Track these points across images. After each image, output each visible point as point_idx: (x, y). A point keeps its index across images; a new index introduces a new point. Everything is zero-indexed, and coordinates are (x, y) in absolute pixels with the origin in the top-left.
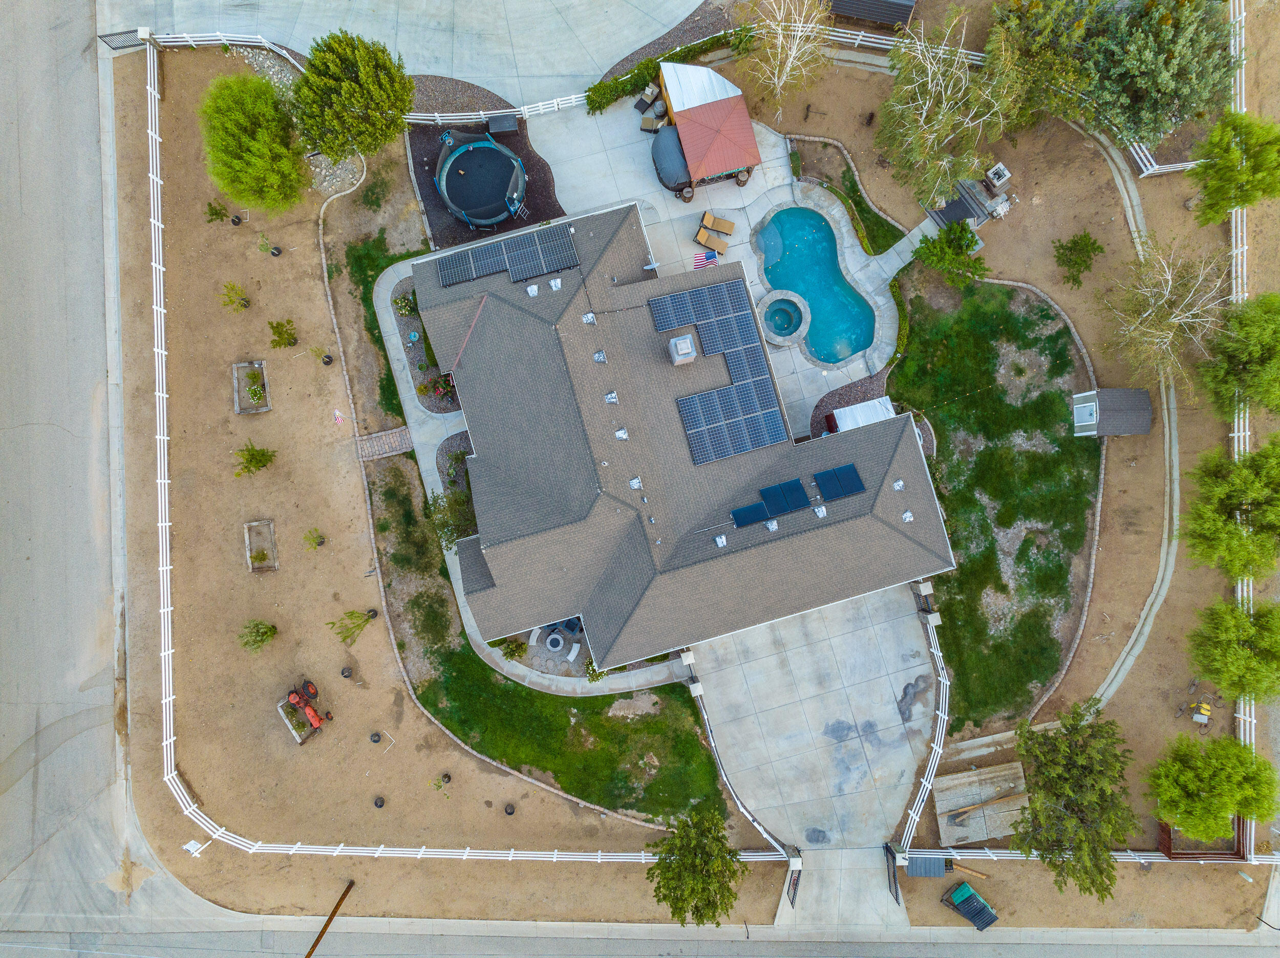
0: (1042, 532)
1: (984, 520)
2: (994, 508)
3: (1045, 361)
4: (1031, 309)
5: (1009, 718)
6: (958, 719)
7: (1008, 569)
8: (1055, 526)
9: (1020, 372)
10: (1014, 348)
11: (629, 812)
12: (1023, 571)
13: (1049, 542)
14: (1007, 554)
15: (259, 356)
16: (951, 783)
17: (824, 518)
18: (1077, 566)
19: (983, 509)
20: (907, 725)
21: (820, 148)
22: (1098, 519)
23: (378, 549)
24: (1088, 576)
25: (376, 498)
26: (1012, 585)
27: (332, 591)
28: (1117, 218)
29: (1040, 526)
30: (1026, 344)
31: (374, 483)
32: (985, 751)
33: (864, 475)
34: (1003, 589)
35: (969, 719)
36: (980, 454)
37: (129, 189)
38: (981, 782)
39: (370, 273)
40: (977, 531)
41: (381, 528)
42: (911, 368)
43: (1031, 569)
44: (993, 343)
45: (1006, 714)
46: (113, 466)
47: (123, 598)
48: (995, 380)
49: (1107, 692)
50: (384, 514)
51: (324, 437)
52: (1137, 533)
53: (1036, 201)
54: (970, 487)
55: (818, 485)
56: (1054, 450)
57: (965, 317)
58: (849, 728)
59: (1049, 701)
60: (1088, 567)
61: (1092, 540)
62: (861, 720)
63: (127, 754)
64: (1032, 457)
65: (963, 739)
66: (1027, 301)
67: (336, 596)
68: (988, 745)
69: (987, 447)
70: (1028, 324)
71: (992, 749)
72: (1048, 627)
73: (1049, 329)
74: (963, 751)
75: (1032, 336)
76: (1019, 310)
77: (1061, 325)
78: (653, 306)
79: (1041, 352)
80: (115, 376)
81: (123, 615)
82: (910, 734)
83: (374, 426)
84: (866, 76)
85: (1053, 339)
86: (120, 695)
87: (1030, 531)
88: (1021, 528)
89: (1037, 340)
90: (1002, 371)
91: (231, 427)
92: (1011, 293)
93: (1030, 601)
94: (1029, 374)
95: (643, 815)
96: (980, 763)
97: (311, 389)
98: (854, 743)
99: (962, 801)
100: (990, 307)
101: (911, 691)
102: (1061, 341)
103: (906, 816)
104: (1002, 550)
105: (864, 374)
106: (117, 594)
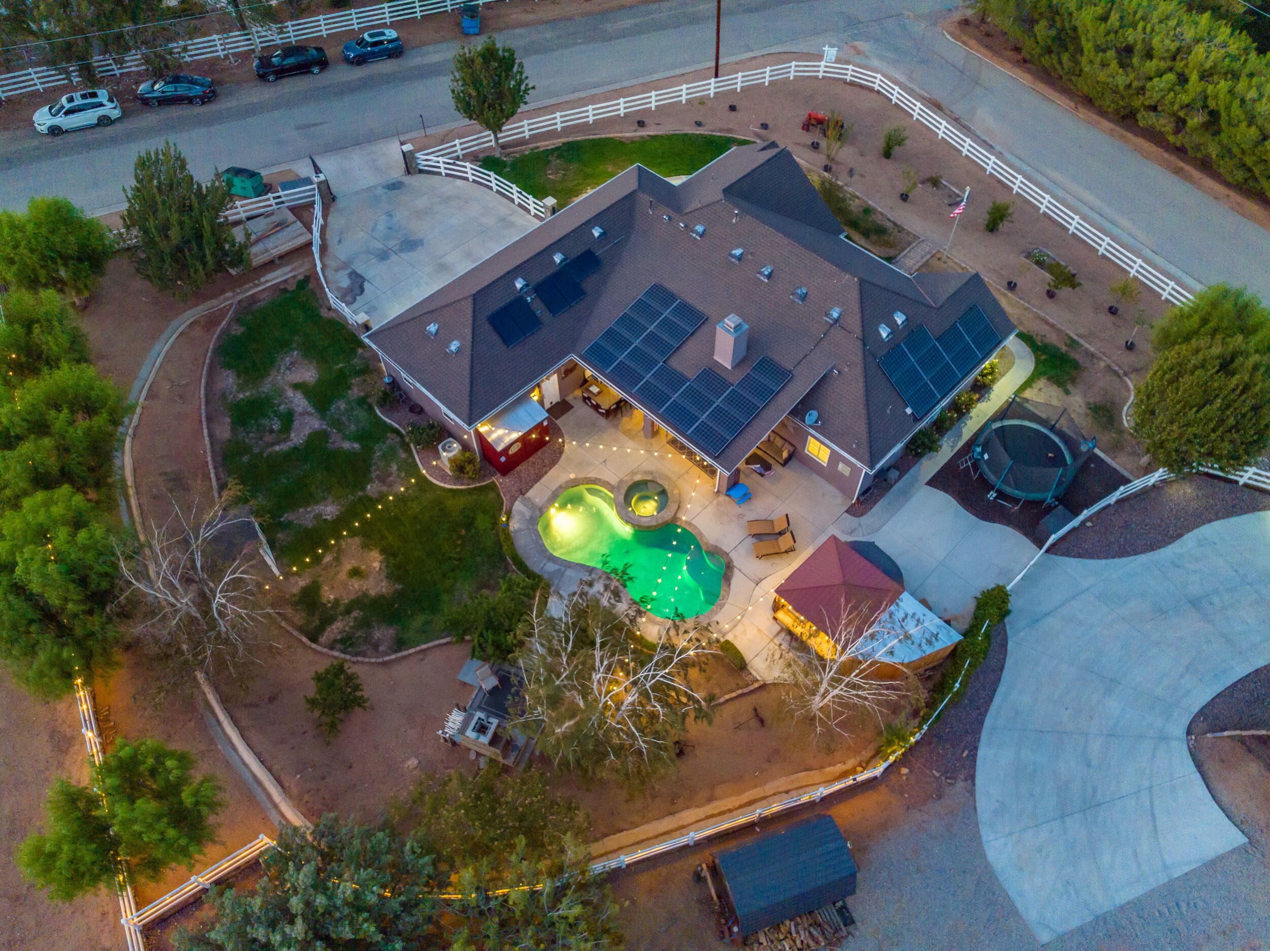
0: (273, 444)
1: (339, 430)
2: (333, 443)
4: (367, 640)
5: (255, 302)
6: (303, 288)
7: (299, 402)
8: (261, 453)
9: (356, 573)
10: (372, 593)
11: (553, 147)
12: (282, 407)
13: (261, 439)
16: (294, 241)
17: (516, 278)
18: (224, 431)
20: (350, 270)
21: (717, 691)
22: (213, 476)
23: (858, 198)
24: (209, 428)
25: (889, 224)
26: (290, 393)
29: (277, 448)
30: (359, 603)
31: (899, 232)
32: (270, 276)
33: (494, 337)
34: (296, 387)
35: (293, 291)
38: (267, 251)
39: (1043, 357)
40: (344, 419)
41: (868, 211)
42: (482, 522)
43: (275, 412)
44: (398, 587)
45: (258, 304)
48: (383, 551)
49: (162, 348)
50: (875, 219)
52: (165, 474)
54: (368, 451)
55: (534, 313)
56: (286, 517)
58: (401, 250)
59: (219, 324)
60: (211, 435)
61: (213, 458)
62: (394, 258)
64: (310, 499)
65: (294, 277)
66: (376, 646)
68: (267, 281)
69: (363, 489)
70: (365, 624)
71: (263, 280)
72: (239, 376)
73: (336, 629)
74: (290, 272)
75: (355, 614)
76: (383, 633)
77: (322, 639)
78: (783, 376)
79: (337, 602)
82: (345, 265)
83: (934, 262)
84: (718, 791)
85: (327, 621)
87: (287, 439)
88: (298, 437)
89: (348, 611)
90: (376, 565)
92: (400, 644)
93: (266, 387)
94: (343, 575)
95: (541, 149)
96: (270, 265)
98: (393, 243)
99: (279, 235)
100: (419, 621)
101: (358, 292)
102: (316, 622)
104: (309, 414)
105: (530, 494)
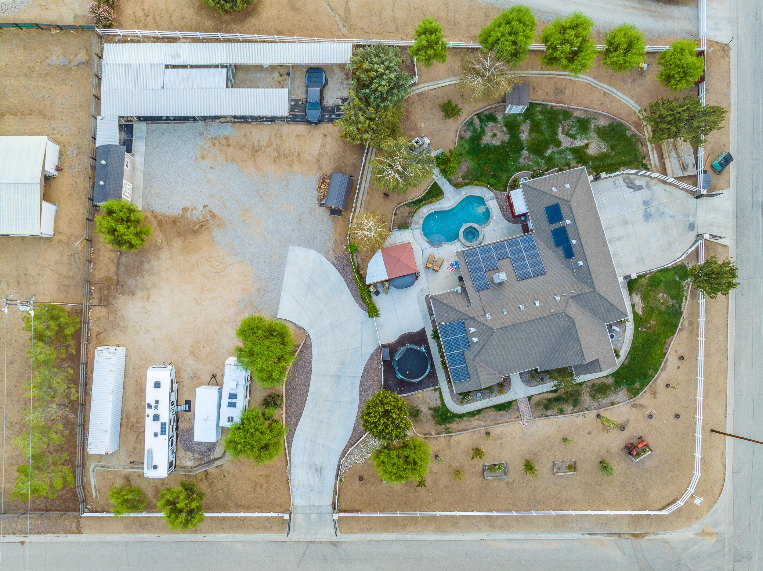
0: (563, 128)
1: (558, 152)
2: (553, 148)
3: (490, 124)
4: (468, 129)
5: (642, 145)
6: (642, 166)
7: (579, 143)
8: (561, 123)
9: (495, 135)
10: (484, 137)
11: (683, 306)
12: (579, 137)
13: (568, 125)
14: (572, 142)
15: (481, 466)
16: (670, 170)
17: (571, 221)
18: (577, 114)
19: (553, 152)
20: (644, 187)
21: (397, 217)
22: (558, 105)
23: (571, 413)
24: (582, 110)
25: (548, 414)
26: (585, 141)
27: (587, 435)
28: (433, 92)
29: (560, 129)
30: (483, 132)
31: (542, 415)
32: (656, 155)
33: (550, 204)
34: (587, 145)
35: (642, 161)
36: (529, 153)
37: (400, 528)
38: (670, 157)
39: (449, 415)
40: (563, 155)
41: (561, 412)
42: (492, 181)
43: (579, 133)
44: (482, 146)
45: (640, 146)
46: (524, 538)
47: (583, 534)
48: (498, 146)
49: (631, 104)
50: (555, 411)
51: (520, 437)
52: (565, 89)
53: (423, 126)
54: (544, 158)
55: (555, 223)
56: (528, 122)
57: (471, 157)
58: (646, 212)
59: (635, 127)
60: (578, 109)
61: (566, 107)
62: (643, 207)
63: (653, 533)
64: (531, 131)
65: (651, 164)
66: (465, 131)
67: (589, 433)
68: (653, 153)
69: (526, 150)
70: (475, 130)
71: (655, 152)
72: (603, 127)
73: (477, 122)
74: (655, 164)
75: (479, 130)
76: (468, 134)
77: (475, 117)
78: (479, 289)
79: (486, 126)
80: (483, 536)
81: (591, 534)
82: (648, 186)
83: (517, 414)
84: (369, 196)
85: (481, 121)
86: (627, 536)
87: (563, 133)
88: (561, 137)
89: (481, 127)
90: (494, 142)
91: (511, 481)
92: (461, 138)
93: (592, 134)
94: (495, 131)
95: (684, 301)
96: (661, 157)
97: (498, 442)
98: (652, 210)
99: (678, 165)
100: (467, 146)
101: (630, 185)
102: (482, 117)
103: (684, 189)
104: (571, 145)
105: (495, 201)
106: (582, 537)
